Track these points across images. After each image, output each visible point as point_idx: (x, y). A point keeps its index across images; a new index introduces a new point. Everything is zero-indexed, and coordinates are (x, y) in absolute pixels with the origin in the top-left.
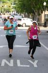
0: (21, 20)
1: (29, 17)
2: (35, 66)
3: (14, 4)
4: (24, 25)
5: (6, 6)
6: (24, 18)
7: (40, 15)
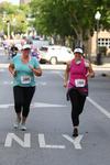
0: (46, 49)
1: (64, 44)
2: (78, 146)
3: (33, 17)
4: (53, 61)
5: (15, 21)
6: (55, 47)
7: (87, 39)
